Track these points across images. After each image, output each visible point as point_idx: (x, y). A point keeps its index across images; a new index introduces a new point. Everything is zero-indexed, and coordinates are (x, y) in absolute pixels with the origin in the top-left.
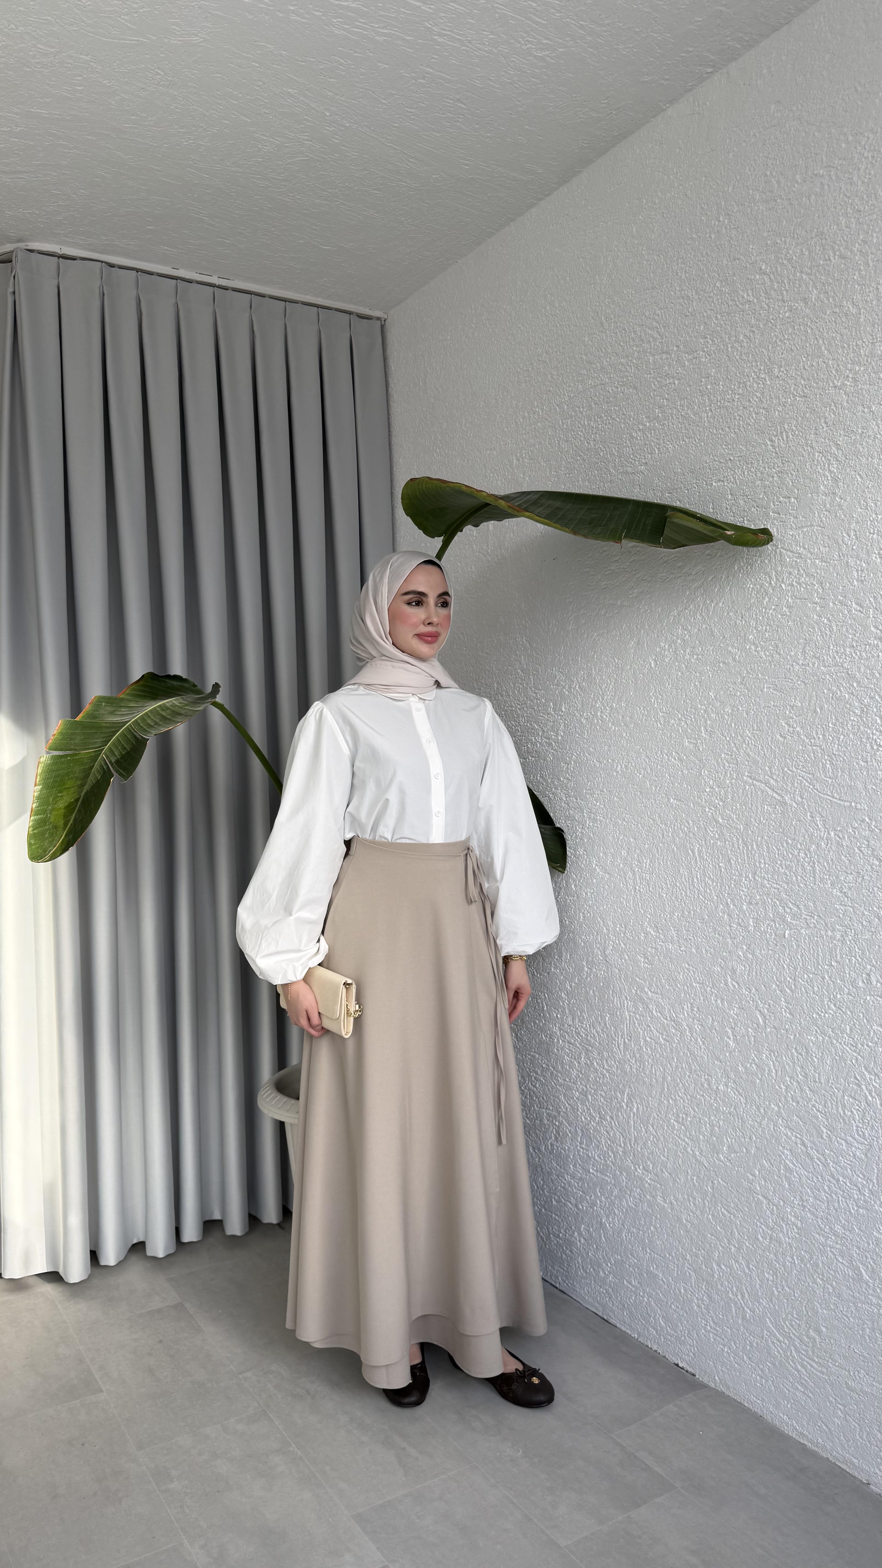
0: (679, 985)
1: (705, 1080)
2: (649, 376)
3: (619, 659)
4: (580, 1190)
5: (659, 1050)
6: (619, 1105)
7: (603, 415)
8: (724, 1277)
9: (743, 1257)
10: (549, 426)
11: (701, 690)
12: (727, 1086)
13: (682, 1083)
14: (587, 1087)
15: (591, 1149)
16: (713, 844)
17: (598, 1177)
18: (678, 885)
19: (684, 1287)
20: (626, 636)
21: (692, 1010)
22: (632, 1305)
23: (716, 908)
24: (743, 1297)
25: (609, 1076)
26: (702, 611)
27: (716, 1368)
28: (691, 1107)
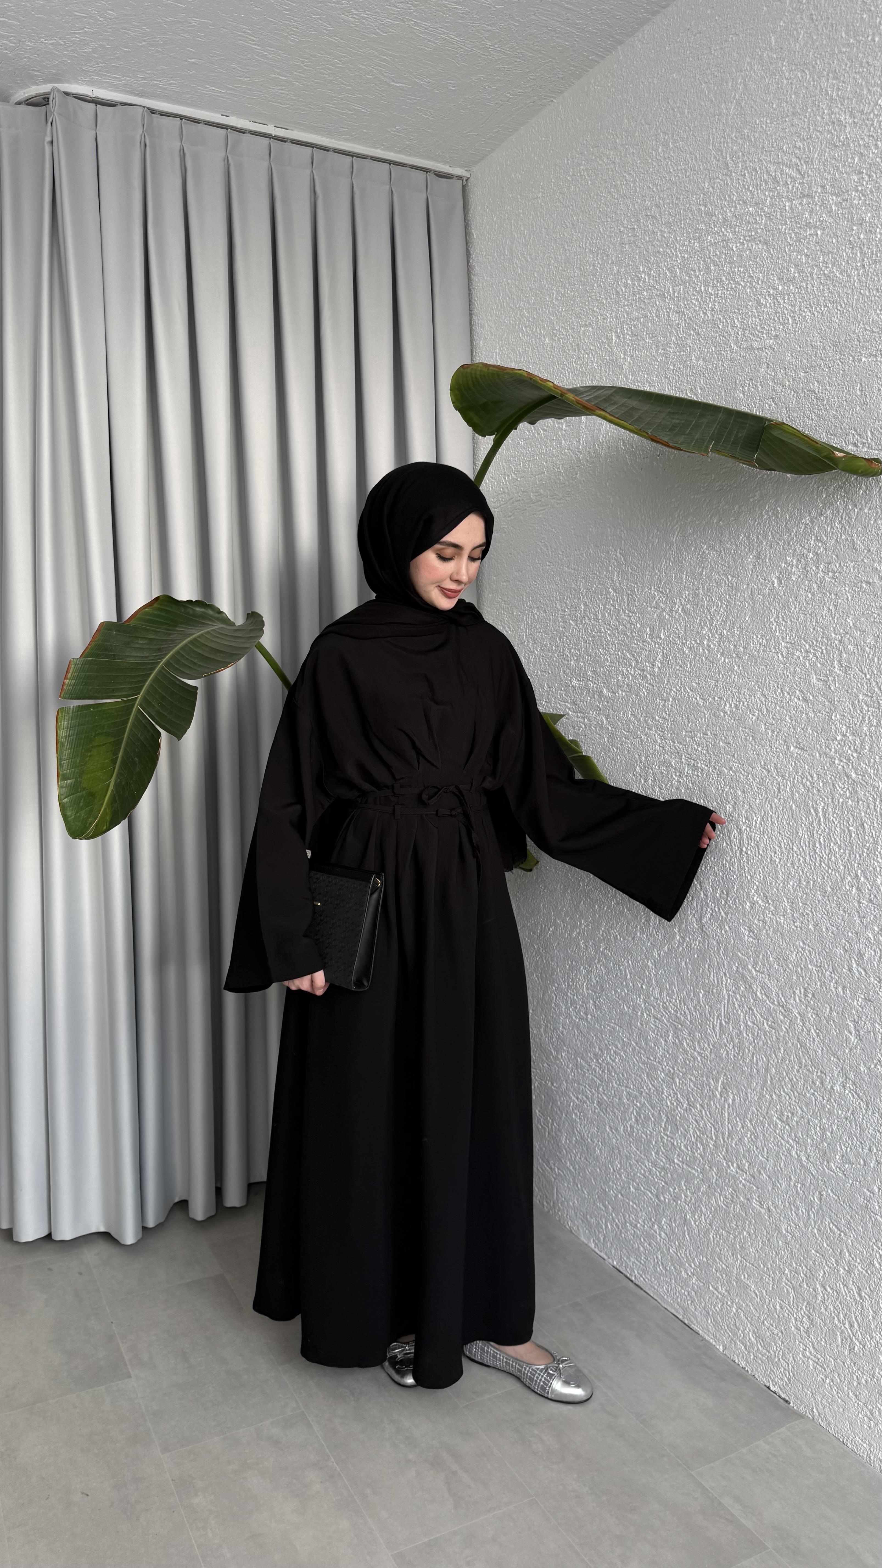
0: (790, 966)
1: (818, 1077)
2: (784, 227)
3: (733, 577)
4: (662, 1180)
5: (763, 1037)
6: (711, 1093)
7: (724, 278)
8: (830, 1301)
9: (853, 1282)
10: (657, 295)
11: (837, 615)
12: (844, 1087)
13: (789, 1078)
14: (674, 1069)
15: (676, 1138)
16: (842, 803)
17: (683, 1169)
18: (795, 849)
19: (780, 1304)
20: (743, 548)
21: (806, 996)
22: (718, 1314)
23: (843, 879)
24: (851, 1326)
25: (701, 1059)
26: (842, 518)
27: (815, 1399)
28: (799, 1107)
